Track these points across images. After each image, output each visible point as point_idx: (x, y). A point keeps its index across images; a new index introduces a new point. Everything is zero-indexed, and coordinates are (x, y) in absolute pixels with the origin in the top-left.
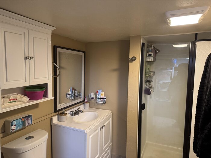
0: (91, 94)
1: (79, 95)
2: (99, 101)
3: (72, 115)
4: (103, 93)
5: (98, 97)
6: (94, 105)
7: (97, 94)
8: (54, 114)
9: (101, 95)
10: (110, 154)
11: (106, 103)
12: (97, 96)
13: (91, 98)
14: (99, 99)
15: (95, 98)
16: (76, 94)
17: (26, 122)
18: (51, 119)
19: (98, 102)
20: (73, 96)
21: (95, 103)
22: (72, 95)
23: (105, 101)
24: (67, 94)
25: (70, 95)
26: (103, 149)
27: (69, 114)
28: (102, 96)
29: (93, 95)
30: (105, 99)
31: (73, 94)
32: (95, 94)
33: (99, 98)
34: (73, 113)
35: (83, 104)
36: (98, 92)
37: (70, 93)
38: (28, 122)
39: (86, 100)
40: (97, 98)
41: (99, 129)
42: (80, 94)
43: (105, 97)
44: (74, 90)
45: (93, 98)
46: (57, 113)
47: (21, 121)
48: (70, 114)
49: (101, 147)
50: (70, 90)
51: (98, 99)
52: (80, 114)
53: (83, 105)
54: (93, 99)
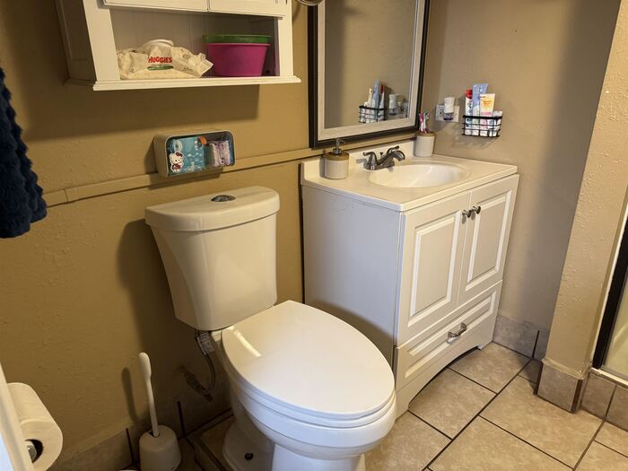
0: (443, 104)
1: (402, 110)
2: (474, 129)
3: (368, 166)
4: (492, 97)
5: (468, 114)
6: (453, 146)
7: (468, 100)
8: (310, 152)
9: (485, 104)
10: (491, 311)
11: (497, 136)
12: (467, 108)
13: (441, 119)
14: (474, 120)
15: (456, 119)
16: (392, 105)
17: (215, 151)
18: (300, 168)
19: (468, 132)
20: (381, 113)
21: (457, 138)
22: (377, 110)
23: (496, 128)
24: (362, 107)
25: (373, 112)
26: (468, 288)
27: (359, 161)
28: (488, 110)
29: (449, 106)
30: (496, 118)
31: (381, 107)
32: (461, 103)
33: (472, 117)
34: (371, 159)
35: (414, 139)
36: (470, 93)
37: (371, 102)
38: (221, 154)
39: (423, 126)
40: (465, 117)
41: (459, 216)
42: (405, 105)
43: (499, 114)
44: (385, 90)
45: (449, 118)
46: (320, 152)
47: (200, 146)
48: (362, 164)
49: (461, 280)
50: (374, 92)
51: (467, 122)
52: (399, 168)
53: (412, 143)
54: (450, 125)
